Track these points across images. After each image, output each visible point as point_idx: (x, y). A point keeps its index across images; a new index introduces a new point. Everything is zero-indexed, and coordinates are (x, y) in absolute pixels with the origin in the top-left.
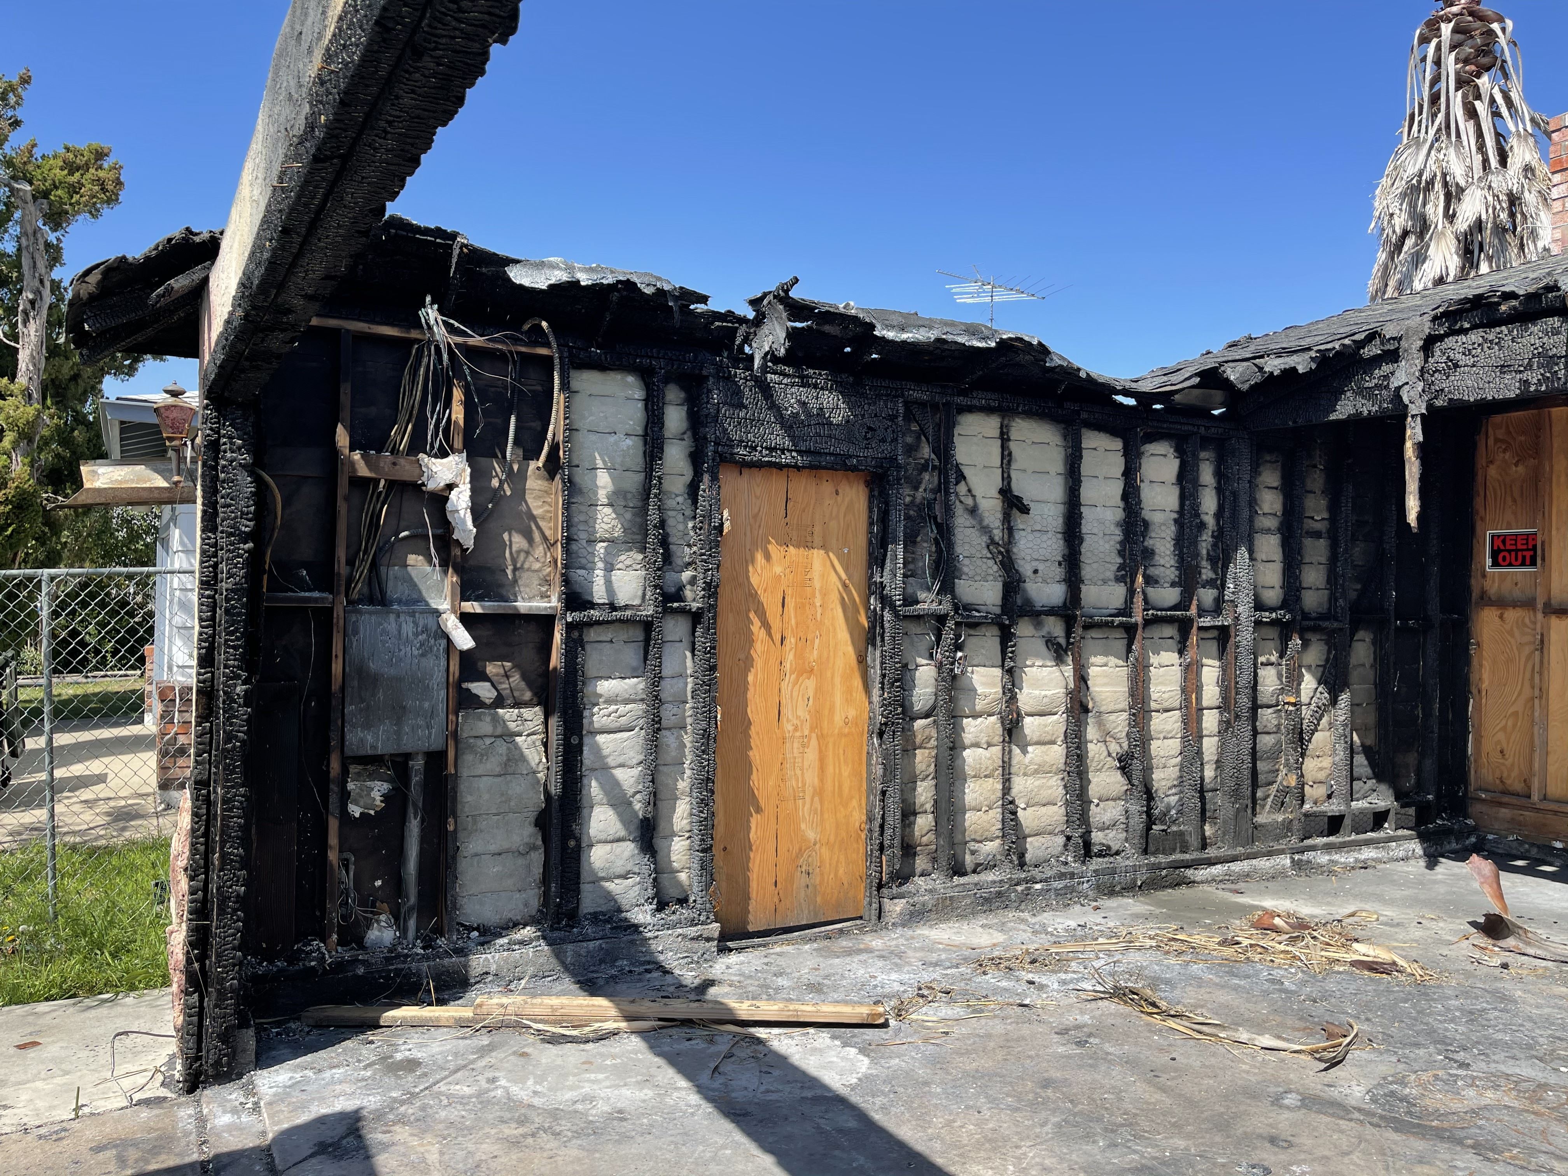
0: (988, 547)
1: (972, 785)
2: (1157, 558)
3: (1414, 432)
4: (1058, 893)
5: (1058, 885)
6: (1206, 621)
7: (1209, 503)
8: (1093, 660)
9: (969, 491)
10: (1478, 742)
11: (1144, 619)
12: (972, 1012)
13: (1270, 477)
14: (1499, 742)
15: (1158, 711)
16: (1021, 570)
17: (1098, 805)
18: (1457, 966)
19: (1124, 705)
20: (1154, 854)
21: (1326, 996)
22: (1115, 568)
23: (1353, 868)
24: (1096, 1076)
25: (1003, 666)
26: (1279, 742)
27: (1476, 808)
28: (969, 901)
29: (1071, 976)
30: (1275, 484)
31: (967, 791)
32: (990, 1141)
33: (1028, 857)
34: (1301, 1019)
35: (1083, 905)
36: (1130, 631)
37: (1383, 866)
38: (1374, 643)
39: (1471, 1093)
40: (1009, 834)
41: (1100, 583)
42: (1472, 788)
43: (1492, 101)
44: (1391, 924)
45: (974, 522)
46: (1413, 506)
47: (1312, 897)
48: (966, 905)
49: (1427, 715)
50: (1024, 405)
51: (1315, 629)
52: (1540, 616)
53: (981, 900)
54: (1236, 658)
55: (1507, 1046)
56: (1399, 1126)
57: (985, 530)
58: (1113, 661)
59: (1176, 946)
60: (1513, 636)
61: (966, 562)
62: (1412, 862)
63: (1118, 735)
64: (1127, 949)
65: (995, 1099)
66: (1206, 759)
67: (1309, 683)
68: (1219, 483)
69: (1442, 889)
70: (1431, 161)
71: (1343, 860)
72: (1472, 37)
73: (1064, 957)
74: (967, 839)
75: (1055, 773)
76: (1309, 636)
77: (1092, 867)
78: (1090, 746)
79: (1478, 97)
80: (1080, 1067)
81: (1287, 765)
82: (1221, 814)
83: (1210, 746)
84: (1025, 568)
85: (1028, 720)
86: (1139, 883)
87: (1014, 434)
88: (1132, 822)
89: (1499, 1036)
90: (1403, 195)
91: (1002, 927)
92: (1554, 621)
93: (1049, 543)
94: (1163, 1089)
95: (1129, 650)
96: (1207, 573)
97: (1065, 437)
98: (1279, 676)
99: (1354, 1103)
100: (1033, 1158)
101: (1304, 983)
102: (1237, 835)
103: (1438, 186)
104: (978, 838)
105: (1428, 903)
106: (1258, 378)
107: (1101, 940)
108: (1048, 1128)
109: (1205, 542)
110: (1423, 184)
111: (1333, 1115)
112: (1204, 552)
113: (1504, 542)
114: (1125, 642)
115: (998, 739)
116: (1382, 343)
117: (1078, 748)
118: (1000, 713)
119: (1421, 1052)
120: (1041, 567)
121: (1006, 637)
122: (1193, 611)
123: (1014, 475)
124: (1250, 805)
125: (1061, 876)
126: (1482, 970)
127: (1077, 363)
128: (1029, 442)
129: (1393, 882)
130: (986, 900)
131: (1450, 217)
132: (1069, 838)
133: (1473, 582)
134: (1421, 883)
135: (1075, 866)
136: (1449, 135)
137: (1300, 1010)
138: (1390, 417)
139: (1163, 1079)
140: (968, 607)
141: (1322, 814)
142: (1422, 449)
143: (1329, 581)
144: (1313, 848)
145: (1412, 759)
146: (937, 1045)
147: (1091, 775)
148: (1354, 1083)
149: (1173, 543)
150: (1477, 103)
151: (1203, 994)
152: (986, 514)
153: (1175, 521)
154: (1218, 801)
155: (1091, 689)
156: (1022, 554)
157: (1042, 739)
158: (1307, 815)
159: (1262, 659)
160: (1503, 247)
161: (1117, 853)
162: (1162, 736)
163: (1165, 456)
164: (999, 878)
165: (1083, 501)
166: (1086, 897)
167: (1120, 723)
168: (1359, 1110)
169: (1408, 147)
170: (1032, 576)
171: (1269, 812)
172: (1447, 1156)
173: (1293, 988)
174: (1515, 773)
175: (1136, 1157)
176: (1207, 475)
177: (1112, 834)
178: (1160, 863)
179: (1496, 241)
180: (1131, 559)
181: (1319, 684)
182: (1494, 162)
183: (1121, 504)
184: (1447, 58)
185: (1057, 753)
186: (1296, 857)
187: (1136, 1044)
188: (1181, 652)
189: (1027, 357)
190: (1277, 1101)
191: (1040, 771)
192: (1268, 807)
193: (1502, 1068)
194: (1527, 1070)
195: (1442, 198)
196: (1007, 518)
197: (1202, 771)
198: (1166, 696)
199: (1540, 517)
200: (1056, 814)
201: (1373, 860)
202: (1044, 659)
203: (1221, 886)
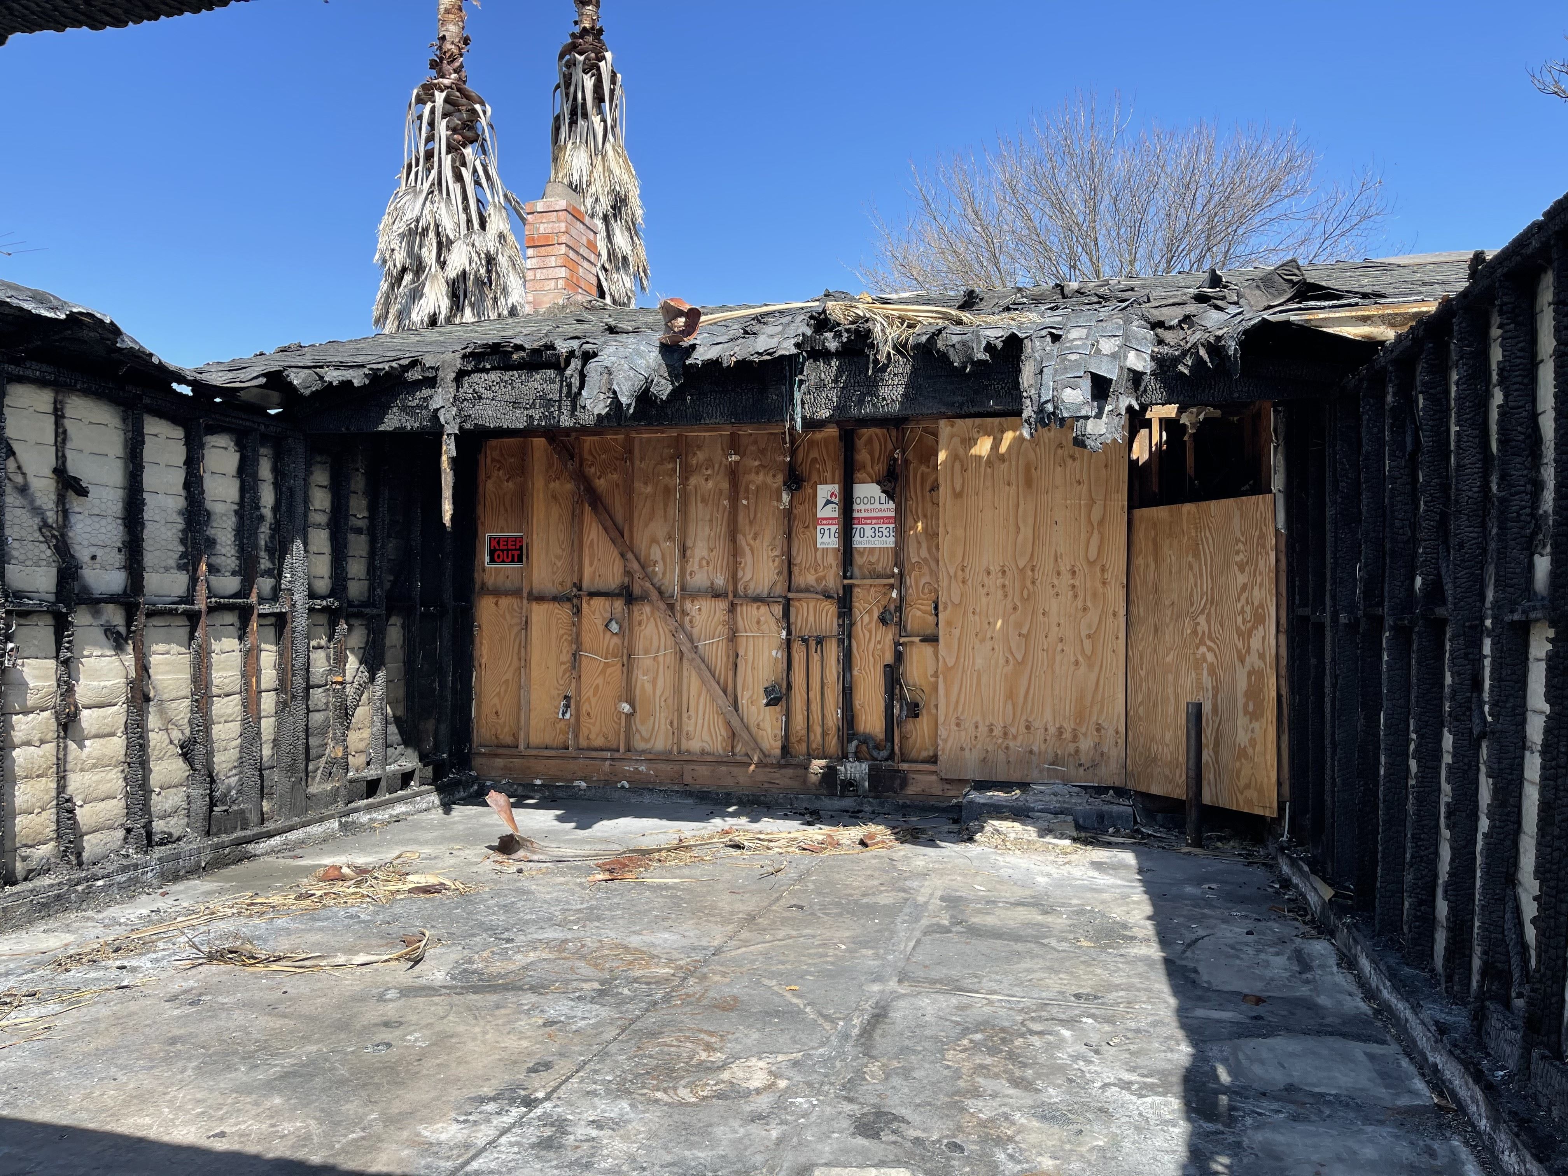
0: (40, 530)
1: (23, 786)
2: (218, 547)
3: (449, 449)
4: (121, 887)
5: (121, 878)
6: (266, 609)
7: (267, 497)
8: (154, 648)
9: (19, 468)
10: (479, 706)
11: (208, 607)
12: (69, 1005)
13: (321, 477)
14: (495, 705)
15: (219, 696)
16: (77, 555)
17: (159, 794)
18: (486, 878)
19: (187, 692)
20: (216, 835)
21: (396, 918)
22: (177, 556)
23: (389, 823)
24: (219, 1023)
25: (57, 657)
26: (328, 717)
27: (477, 762)
28: (24, 909)
29: (160, 954)
30: (325, 483)
31: (17, 793)
32: (135, 1097)
33: (85, 855)
34: (382, 938)
35: (148, 894)
36: (193, 619)
37: (411, 818)
38: (403, 627)
39: (519, 956)
40: (65, 834)
41: (162, 570)
42: (474, 745)
43: (475, 171)
44: (429, 858)
45: (25, 503)
46: (447, 509)
47: (362, 850)
48: (22, 914)
49: (442, 686)
50: (84, 383)
51: (358, 615)
52: (525, 602)
53: (38, 907)
54: (293, 642)
55: (535, 922)
56: (476, 990)
57: (37, 511)
58: (175, 648)
59: (256, 909)
60: (505, 619)
61: (16, 545)
62: (433, 811)
63: (180, 722)
64: (210, 920)
65: (126, 1066)
66: (264, 739)
67: (352, 663)
68: (276, 478)
69: (461, 827)
70: (426, 212)
71: (380, 817)
72: (459, 111)
73: (148, 939)
74: (18, 845)
75: (115, 766)
76: (352, 622)
77: (156, 856)
78: (151, 735)
79: (464, 164)
80: (201, 1020)
81: (334, 738)
82: (278, 790)
83: (267, 726)
84: (83, 554)
85: (85, 714)
86: (203, 864)
87: (68, 412)
88: (194, 806)
89: (528, 917)
90: (402, 236)
91: (68, 929)
92: (535, 606)
93: (109, 528)
94: (284, 1016)
95: (192, 637)
96: (265, 563)
97: (124, 420)
98: (328, 658)
99: (439, 984)
100: (184, 1097)
101: (376, 913)
102: (293, 806)
103: (432, 234)
104: (30, 843)
105: (454, 839)
106: (318, 386)
107: (179, 919)
108: (189, 1072)
109: (264, 531)
110: (420, 230)
111: (426, 996)
112: (263, 543)
113: (498, 543)
114: (188, 629)
115: (53, 735)
116: (423, 370)
117: (141, 737)
118: (54, 707)
119: (478, 939)
120: (99, 553)
121: (61, 626)
122: (253, 599)
123: (69, 455)
124: (304, 778)
125: (124, 869)
126: (504, 877)
127: (149, 349)
128: (86, 421)
129: (423, 828)
130: (44, 905)
131: (443, 264)
132: (129, 831)
133: (476, 575)
134: (444, 825)
135: (137, 858)
136: (440, 191)
137: (379, 932)
138: (428, 433)
139: (282, 1008)
140: (19, 595)
141: (363, 779)
142: (454, 461)
143: (368, 572)
144: (356, 810)
145: (430, 725)
146: (43, 1040)
147: (152, 765)
148: (435, 971)
149: (234, 533)
150: (463, 169)
151: (294, 940)
152: (38, 494)
153: (236, 512)
154: (274, 777)
155: (153, 677)
156: (79, 539)
157: (101, 731)
158: (351, 782)
159: (313, 643)
160: (482, 298)
161: (179, 839)
162: (223, 720)
163: (226, 448)
164: (57, 881)
165: (146, 486)
166: (150, 887)
167: (182, 710)
168: (445, 987)
169: (406, 193)
170: (90, 562)
171: (319, 783)
172: (515, 999)
173: (369, 918)
174: (506, 730)
175: (278, 1069)
176: (265, 470)
177: (173, 821)
178: (223, 842)
179: (477, 292)
180: (193, 548)
181: (361, 664)
182: (476, 225)
183: (183, 492)
184: (439, 123)
185: (117, 745)
186: (343, 820)
187: (247, 990)
188: (241, 639)
189: (92, 334)
190: (381, 998)
191: (99, 764)
192: (318, 779)
193: (536, 936)
194: (552, 934)
195: (435, 245)
196: (61, 500)
197: (261, 750)
198: (226, 681)
199: (525, 524)
200: (115, 807)
201: (403, 813)
202: (102, 647)
203: (280, 855)
